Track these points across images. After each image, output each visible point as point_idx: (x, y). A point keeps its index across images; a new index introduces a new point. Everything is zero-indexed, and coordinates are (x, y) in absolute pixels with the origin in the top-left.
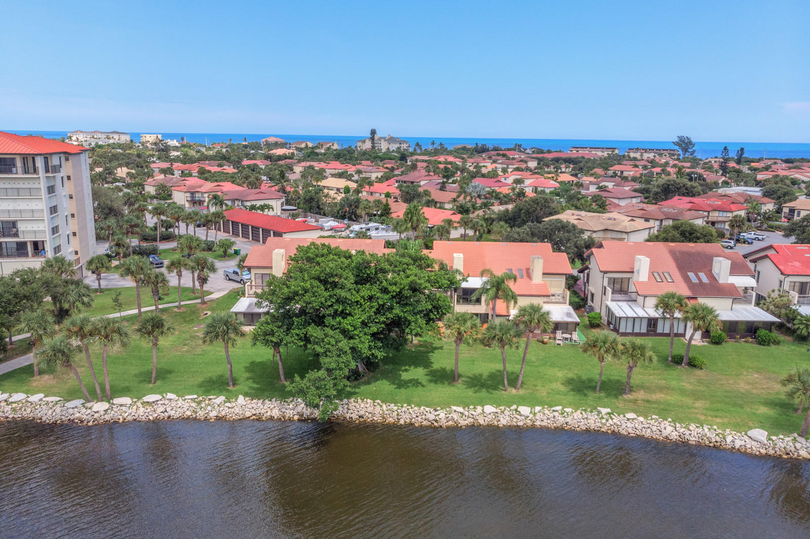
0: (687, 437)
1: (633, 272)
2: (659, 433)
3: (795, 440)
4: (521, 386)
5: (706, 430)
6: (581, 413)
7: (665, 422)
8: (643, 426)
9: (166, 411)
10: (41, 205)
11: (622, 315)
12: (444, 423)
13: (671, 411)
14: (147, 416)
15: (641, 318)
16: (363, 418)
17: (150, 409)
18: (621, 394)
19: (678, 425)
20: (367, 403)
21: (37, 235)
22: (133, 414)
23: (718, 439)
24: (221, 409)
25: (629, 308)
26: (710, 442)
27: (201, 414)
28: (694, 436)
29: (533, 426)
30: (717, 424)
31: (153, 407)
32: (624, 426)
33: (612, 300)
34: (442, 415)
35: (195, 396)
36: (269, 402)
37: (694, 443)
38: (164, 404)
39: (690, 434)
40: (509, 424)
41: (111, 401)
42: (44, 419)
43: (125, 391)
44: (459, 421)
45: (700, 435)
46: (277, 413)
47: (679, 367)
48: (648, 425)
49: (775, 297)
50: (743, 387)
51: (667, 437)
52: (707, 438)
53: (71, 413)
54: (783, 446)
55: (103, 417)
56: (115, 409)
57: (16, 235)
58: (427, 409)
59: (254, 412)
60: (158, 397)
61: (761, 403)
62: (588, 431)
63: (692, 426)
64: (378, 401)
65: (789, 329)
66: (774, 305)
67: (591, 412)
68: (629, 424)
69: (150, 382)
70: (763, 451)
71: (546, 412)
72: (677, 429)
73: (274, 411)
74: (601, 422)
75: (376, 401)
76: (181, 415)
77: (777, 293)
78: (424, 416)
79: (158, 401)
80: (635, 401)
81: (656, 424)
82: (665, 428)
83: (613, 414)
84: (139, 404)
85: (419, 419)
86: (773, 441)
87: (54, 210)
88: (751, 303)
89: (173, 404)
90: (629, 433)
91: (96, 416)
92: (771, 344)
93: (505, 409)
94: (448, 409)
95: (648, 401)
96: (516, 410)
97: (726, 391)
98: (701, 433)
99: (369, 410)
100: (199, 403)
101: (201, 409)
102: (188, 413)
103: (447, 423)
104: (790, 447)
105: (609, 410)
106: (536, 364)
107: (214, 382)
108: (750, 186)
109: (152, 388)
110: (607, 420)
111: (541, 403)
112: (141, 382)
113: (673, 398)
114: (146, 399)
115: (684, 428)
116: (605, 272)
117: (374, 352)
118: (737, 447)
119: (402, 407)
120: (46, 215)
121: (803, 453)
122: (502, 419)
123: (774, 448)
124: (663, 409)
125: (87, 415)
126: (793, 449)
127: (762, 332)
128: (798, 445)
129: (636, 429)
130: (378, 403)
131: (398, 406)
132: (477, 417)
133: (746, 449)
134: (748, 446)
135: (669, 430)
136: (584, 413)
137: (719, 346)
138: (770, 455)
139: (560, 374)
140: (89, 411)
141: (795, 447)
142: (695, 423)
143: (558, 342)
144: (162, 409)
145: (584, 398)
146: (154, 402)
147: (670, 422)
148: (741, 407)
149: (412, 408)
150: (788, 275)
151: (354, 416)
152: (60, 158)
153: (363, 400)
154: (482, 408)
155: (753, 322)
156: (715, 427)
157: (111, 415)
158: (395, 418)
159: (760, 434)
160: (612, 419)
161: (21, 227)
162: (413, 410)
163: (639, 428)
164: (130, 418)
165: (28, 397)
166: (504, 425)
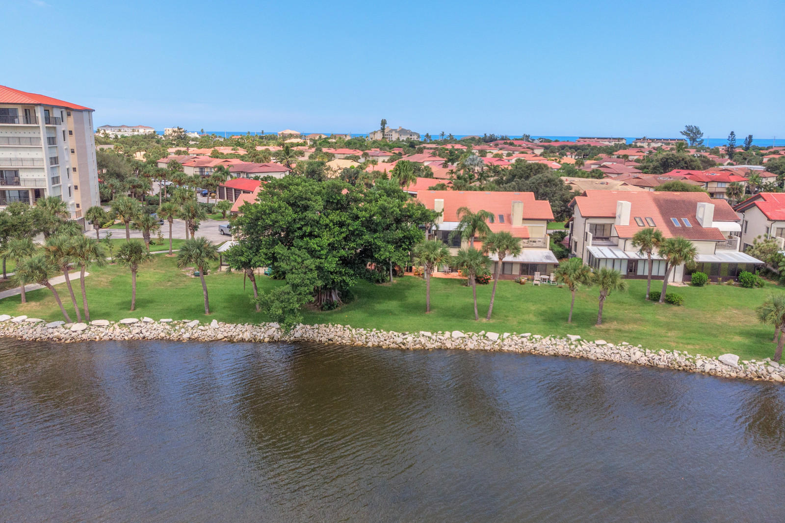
0: (656, 361)
1: (614, 218)
2: (628, 358)
3: (767, 364)
4: (492, 316)
5: (676, 355)
6: (550, 340)
7: (635, 348)
8: (612, 351)
9: (141, 333)
10: (41, 155)
11: (601, 256)
12: (410, 346)
13: (642, 339)
14: (123, 337)
15: (621, 260)
16: (332, 341)
17: (125, 330)
18: (593, 324)
19: (648, 351)
20: (337, 328)
21: (37, 183)
22: (109, 334)
23: (688, 363)
24: (195, 331)
25: (611, 252)
26: (680, 367)
27: (174, 336)
28: (663, 361)
29: (501, 351)
30: (688, 350)
31: (129, 328)
32: (593, 352)
33: (593, 245)
34: (410, 338)
35: (171, 320)
36: (242, 326)
37: (663, 367)
38: (140, 326)
39: (660, 359)
40: (477, 348)
41: (90, 323)
42: (24, 337)
43: (105, 315)
44: (427, 344)
45: (670, 360)
46: (248, 335)
47: (656, 304)
48: (617, 351)
49: (760, 243)
50: (719, 319)
51: (635, 362)
52: (677, 363)
53: (51, 332)
54: (755, 370)
55: (80, 336)
56: (92, 330)
57: (18, 183)
58: (396, 333)
59: (226, 335)
60: (135, 320)
61: (736, 333)
62: (556, 356)
63: (662, 352)
64: (349, 326)
65: (774, 274)
66: (760, 251)
67: (561, 338)
68: (598, 350)
69: (130, 309)
70: (734, 375)
71: (515, 338)
72: (647, 354)
73: (245, 334)
74: (570, 348)
75: (346, 326)
76: (155, 336)
77: (763, 238)
78: (392, 340)
79: (134, 323)
80: (607, 331)
81: (625, 349)
82: (634, 354)
83: (583, 341)
84: (116, 325)
85: (387, 342)
86: (744, 365)
87: (54, 161)
88: (735, 248)
89: (149, 326)
90: (598, 358)
91: (74, 334)
92: (754, 287)
93: (473, 335)
94: (416, 334)
95: (620, 331)
96: (484, 336)
97: (702, 323)
98: (671, 357)
99: (339, 334)
100: (174, 326)
101: (175, 331)
102: (163, 335)
103: (414, 347)
104: (762, 370)
105: (579, 337)
106: (511, 299)
107: (191, 310)
108: (754, 165)
109: (130, 314)
110: (576, 346)
111: (511, 331)
112: (121, 309)
113: (647, 329)
114: (122, 321)
115: (655, 353)
116: (587, 218)
117: (344, 278)
118: (707, 371)
119: (371, 331)
120: (46, 164)
121: (776, 377)
122: (469, 343)
123: (745, 372)
124: (634, 338)
125: (65, 334)
126: (765, 372)
127: (745, 274)
128: (770, 369)
129: (605, 354)
130: (348, 328)
131: (368, 331)
132: (445, 341)
133: (716, 372)
134: (719, 369)
135: (638, 355)
136: (552, 339)
137: (700, 288)
138: (740, 378)
139: (533, 308)
140: (67, 331)
141: (767, 371)
142: (665, 349)
143: (535, 282)
144: (138, 330)
145: (555, 327)
146: (130, 324)
147: (640, 348)
148: (715, 336)
149: (381, 332)
150: (775, 221)
151: (324, 339)
152: (62, 112)
153: (333, 325)
154: (449, 333)
155: (737, 264)
156: (686, 352)
157: (89, 335)
158: (364, 341)
159: (732, 359)
160: (581, 345)
161: (23, 175)
162: (382, 334)
163: (609, 353)
164: (106, 338)
165: (12, 318)
166: (471, 349)
